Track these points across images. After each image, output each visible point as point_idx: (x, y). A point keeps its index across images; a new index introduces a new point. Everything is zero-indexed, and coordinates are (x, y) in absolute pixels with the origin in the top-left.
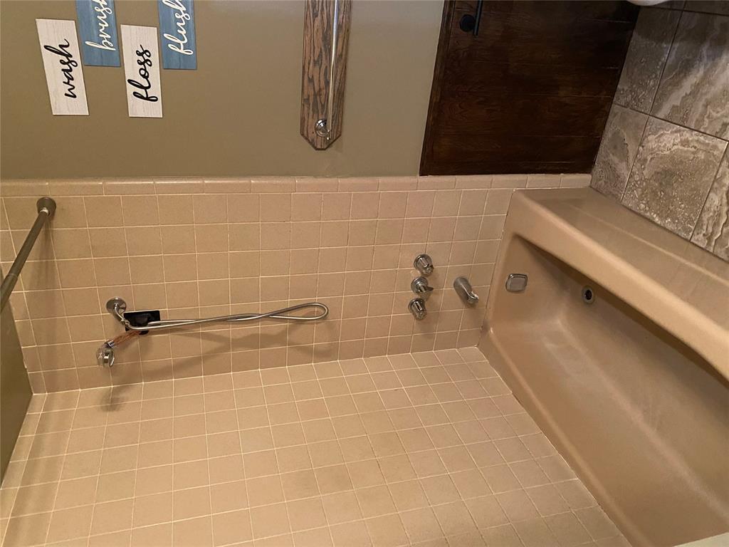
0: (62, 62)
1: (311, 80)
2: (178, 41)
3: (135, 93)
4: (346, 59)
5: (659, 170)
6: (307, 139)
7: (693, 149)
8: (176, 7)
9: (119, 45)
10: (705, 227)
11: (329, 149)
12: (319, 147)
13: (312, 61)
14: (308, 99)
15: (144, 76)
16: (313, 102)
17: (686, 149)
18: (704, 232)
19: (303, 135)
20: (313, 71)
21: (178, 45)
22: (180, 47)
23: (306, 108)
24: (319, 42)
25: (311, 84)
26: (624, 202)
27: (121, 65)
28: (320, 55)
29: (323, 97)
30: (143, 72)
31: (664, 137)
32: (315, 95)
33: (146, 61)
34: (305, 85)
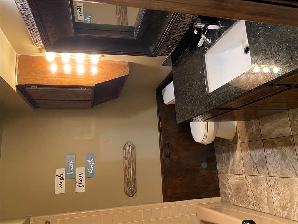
0: (60, 179)
1: (126, 176)
2: (91, 170)
3: (78, 185)
4: (136, 170)
5: (235, 189)
6: (126, 194)
7: (239, 180)
8: (91, 162)
9: (75, 173)
10: (251, 203)
11: (133, 197)
12: (130, 196)
13: (126, 171)
14: (126, 181)
15: (81, 180)
16: (127, 182)
17: (238, 180)
18: (252, 204)
19: (125, 193)
20: (127, 174)
21: (90, 171)
22: (91, 171)
23: (125, 184)
24: (128, 166)
25: (126, 177)
26: (231, 203)
27: (75, 178)
28: (128, 169)
29: (130, 180)
30: (80, 179)
31: (232, 179)
32: (128, 180)
33: (82, 176)
34: (125, 178)
